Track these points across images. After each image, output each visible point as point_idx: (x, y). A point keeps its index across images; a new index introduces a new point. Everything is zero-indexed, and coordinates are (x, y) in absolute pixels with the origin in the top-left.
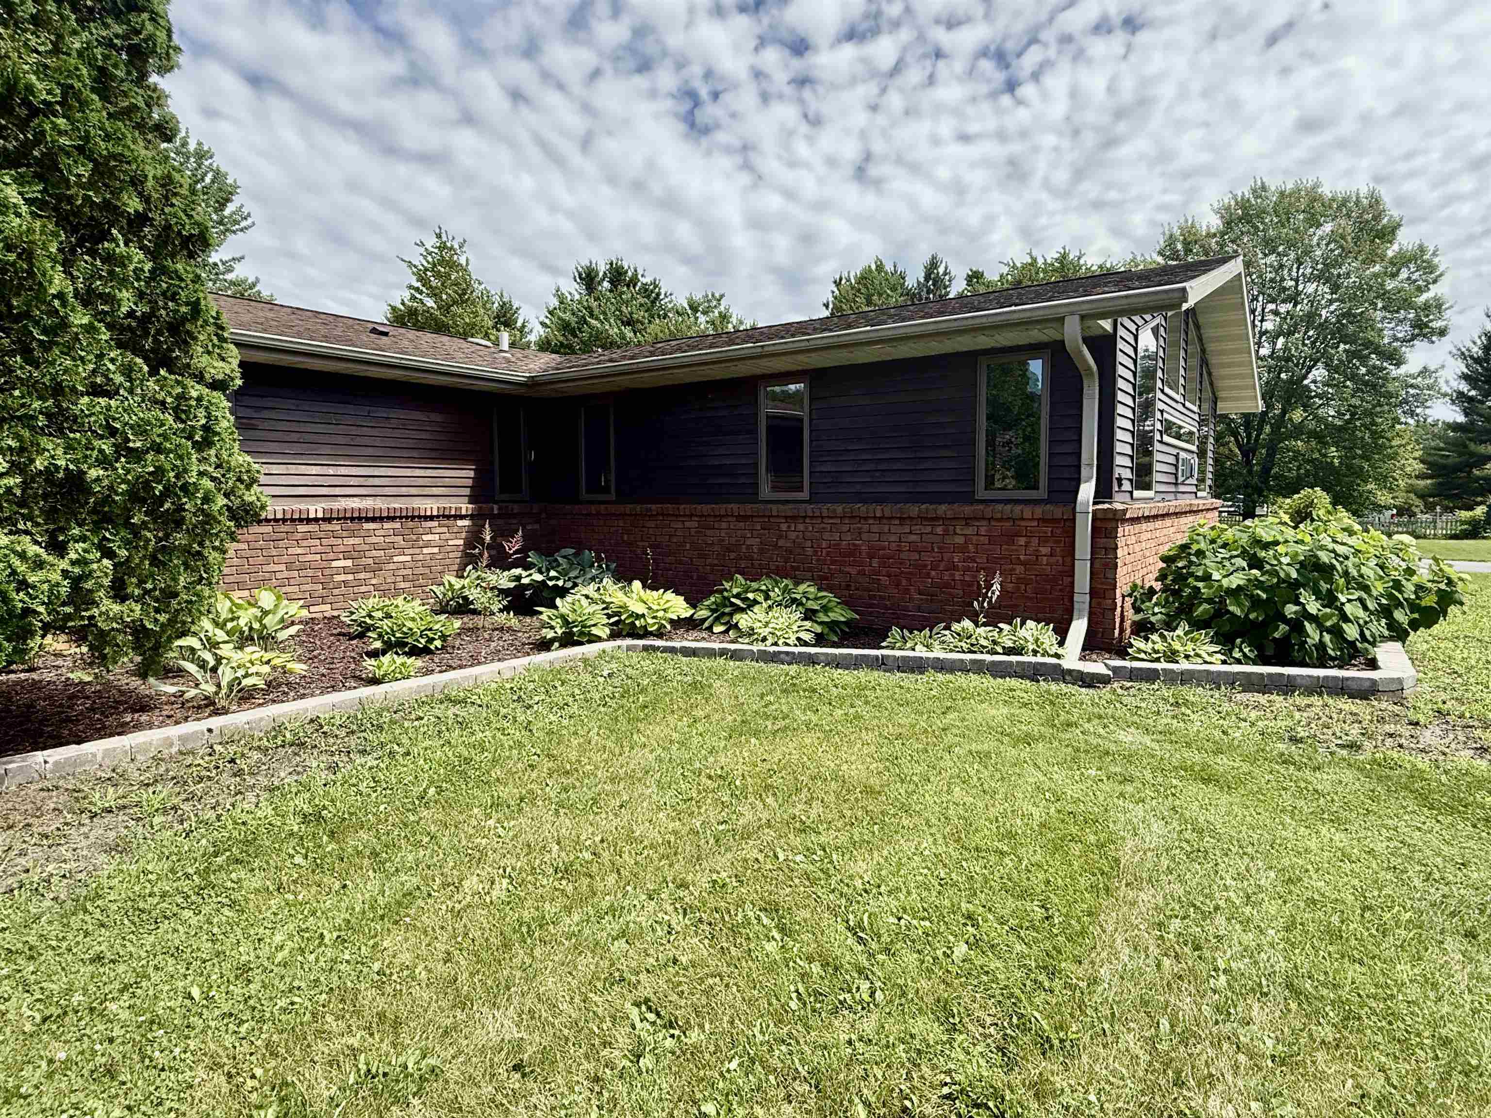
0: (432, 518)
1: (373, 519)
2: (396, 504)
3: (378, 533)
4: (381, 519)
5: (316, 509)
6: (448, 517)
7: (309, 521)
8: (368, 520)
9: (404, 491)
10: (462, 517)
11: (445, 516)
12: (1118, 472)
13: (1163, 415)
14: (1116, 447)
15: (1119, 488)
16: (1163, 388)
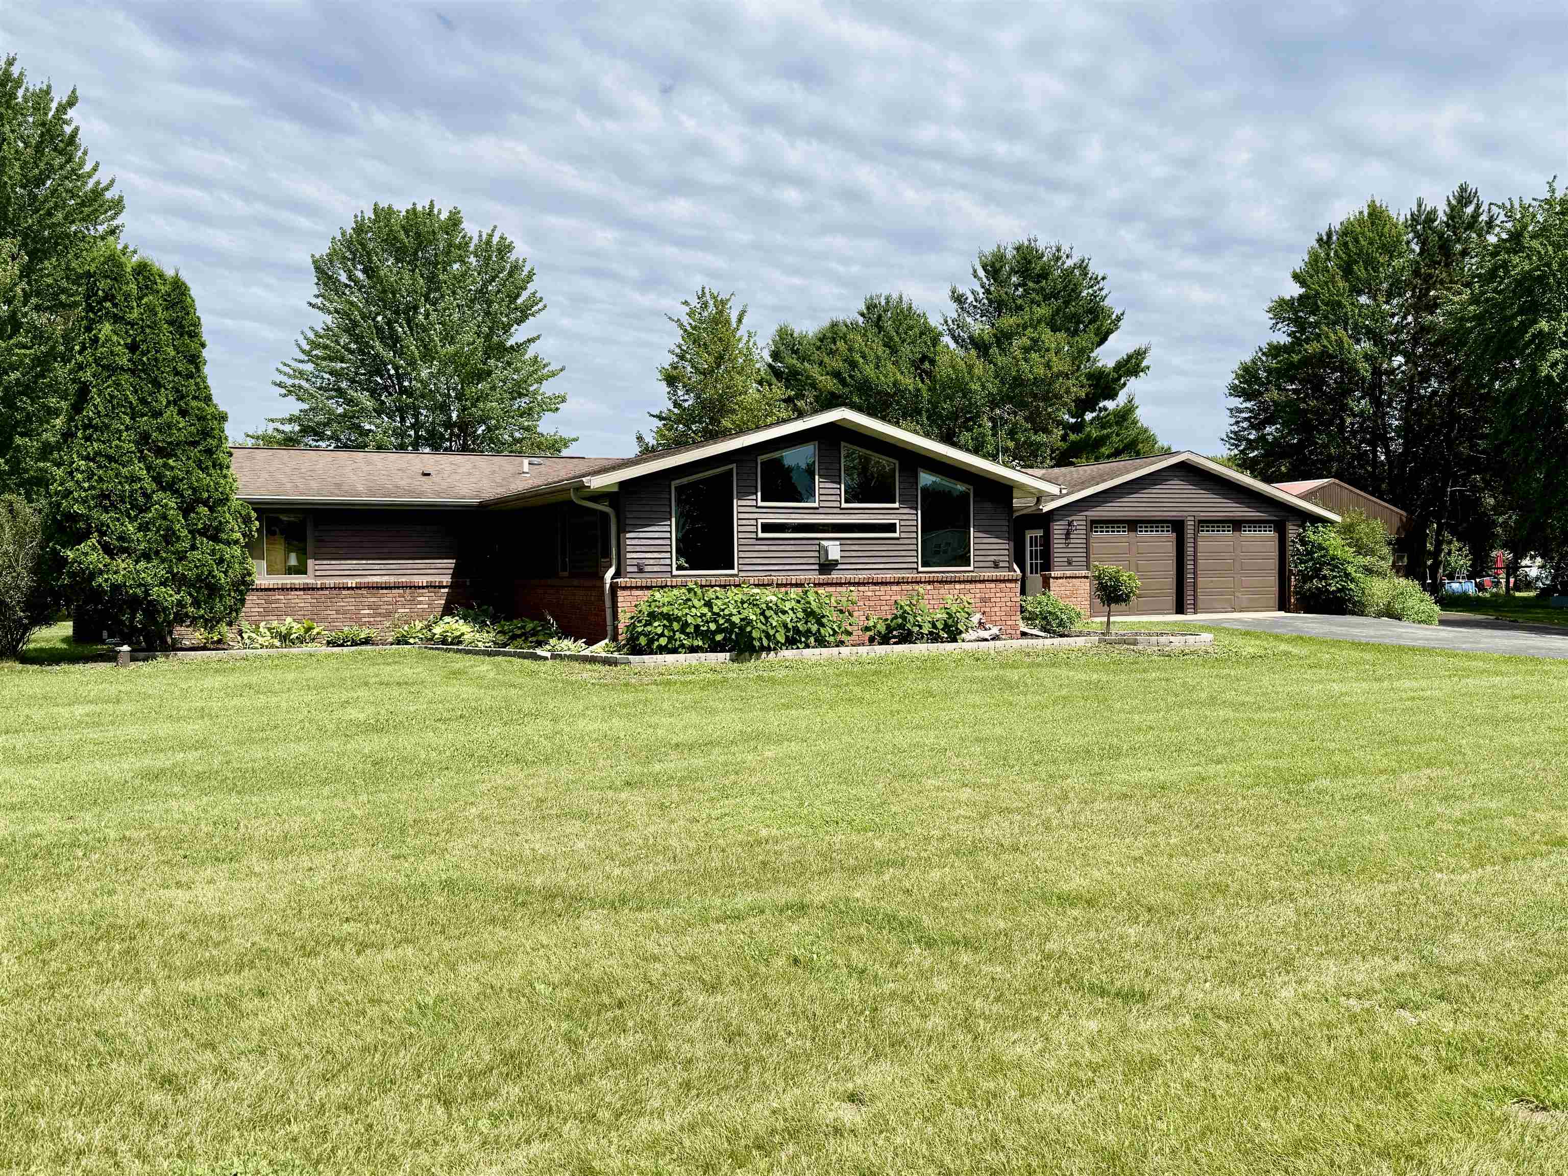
0: (423, 587)
1: (386, 588)
2: (403, 579)
3: (389, 596)
4: (390, 588)
5: (351, 582)
6: (435, 587)
7: (348, 589)
8: (382, 588)
9: (409, 572)
10: (444, 587)
11: (431, 586)
12: (635, 562)
13: (760, 521)
14: (629, 549)
15: (641, 571)
16: (760, 504)
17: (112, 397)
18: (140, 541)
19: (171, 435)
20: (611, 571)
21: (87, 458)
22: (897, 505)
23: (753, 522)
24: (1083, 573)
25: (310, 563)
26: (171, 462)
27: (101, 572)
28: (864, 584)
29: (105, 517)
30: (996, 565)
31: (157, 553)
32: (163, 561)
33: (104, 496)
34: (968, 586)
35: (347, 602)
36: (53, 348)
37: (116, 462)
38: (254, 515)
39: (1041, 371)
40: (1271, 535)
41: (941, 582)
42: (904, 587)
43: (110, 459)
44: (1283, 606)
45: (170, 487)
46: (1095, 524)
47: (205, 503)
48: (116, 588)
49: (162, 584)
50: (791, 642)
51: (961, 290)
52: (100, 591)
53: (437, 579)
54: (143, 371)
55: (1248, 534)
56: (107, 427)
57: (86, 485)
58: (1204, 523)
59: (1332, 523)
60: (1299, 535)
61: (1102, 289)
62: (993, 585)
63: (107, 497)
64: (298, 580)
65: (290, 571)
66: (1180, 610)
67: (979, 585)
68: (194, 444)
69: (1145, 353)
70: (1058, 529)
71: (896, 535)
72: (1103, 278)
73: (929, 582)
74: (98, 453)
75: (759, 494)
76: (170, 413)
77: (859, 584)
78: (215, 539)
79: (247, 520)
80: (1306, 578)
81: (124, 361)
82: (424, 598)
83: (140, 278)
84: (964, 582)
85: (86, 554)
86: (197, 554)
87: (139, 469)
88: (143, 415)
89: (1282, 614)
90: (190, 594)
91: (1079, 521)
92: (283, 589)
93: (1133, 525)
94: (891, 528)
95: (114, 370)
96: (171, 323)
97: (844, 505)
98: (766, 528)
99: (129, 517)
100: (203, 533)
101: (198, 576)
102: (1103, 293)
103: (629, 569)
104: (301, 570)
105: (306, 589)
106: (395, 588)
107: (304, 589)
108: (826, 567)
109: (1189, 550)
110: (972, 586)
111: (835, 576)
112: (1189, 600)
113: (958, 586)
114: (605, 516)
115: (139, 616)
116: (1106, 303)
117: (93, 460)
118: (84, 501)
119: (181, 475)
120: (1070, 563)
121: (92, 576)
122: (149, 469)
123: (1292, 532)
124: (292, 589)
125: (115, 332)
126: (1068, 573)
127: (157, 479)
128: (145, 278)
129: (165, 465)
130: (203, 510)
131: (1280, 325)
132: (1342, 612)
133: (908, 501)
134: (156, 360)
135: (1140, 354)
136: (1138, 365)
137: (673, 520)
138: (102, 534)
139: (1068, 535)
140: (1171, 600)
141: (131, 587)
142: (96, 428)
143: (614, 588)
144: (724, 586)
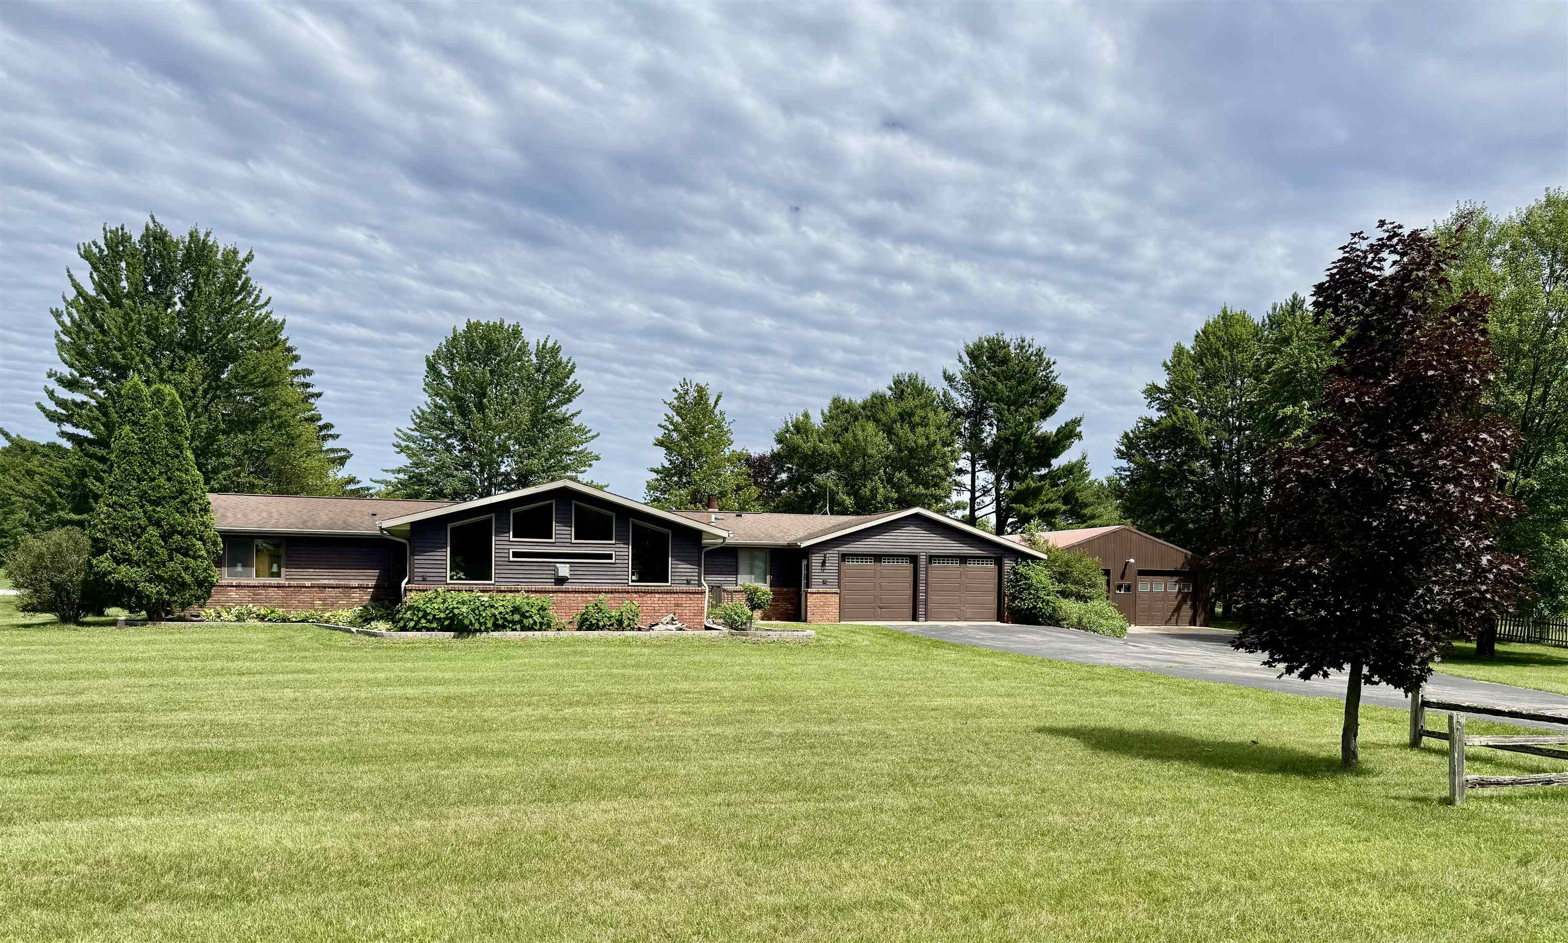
0: (355, 588)
1: (331, 588)
2: (343, 582)
3: (333, 593)
4: (334, 588)
5: (308, 583)
6: (364, 588)
7: (306, 587)
8: (329, 588)
9: (347, 577)
10: (371, 589)
11: (360, 587)
12: (421, 574)
13: (511, 551)
14: (416, 566)
15: (424, 580)
16: (511, 539)
17: (125, 470)
18: (136, 555)
19: (159, 492)
20: (406, 580)
21: (108, 506)
22: (613, 542)
23: (506, 551)
24: (834, 590)
25: (283, 570)
26: (158, 509)
27: (110, 573)
28: (586, 592)
29: (114, 541)
30: (688, 583)
31: (144, 563)
32: (148, 567)
33: (115, 528)
34: (665, 596)
35: (305, 596)
36: (217, 426)
37: (125, 508)
38: (220, 539)
39: (922, 441)
40: (992, 566)
41: (644, 592)
42: (617, 595)
43: (122, 506)
44: (1000, 618)
45: (158, 524)
46: (844, 557)
47: (180, 533)
48: (119, 583)
49: (146, 581)
50: (497, 627)
51: (950, 372)
52: (109, 584)
53: (365, 583)
54: (146, 454)
55: (971, 566)
56: (121, 487)
57: (106, 521)
58: (931, 558)
59: (1040, 559)
60: (1013, 567)
61: (1052, 372)
62: (684, 596)
63: (118, 529)
64: (274, 581)
65: (273, 575)
66: (915, 618)
67: (674, 596)
68: (175, 498)
69: (1080, 421)
70: (816, 559)
71: (613, 561)
72: (1054, 363)
73: (635, 592)
74: (115, 503)
75: (511, 533)
76: (162, 480)
77: (583, 592)
78: (186, 555)
79: (215, 544)
80: (1014, 598)
81: (136, 449)
82: (356, 595)
83: (155, 398)
84: (661, 593)
85: (102, 562)
86: (172, 564)
87: (138, 512)
88: (145, 480)
89: (999, 624)
90: (165, 588)
91: (833, 555)
92: (264, 587)
93: (878, 558)
94: (609, 557)
95: (128, 454)
96: (167, 425)
97: (574, 541)
98: (516, 555)
99: (131, 540)
100: (178, 550)
101: (171, 576)
102: (1054, 374)
103: (416, 579)
104: (278, 575)
105: (278, 587)
106: (337, 587)
107: (277, 587)
108: (561, 581)
109: (922, 576)
110: (668, 596)
111: (564, 587)
112: (921, 610)
113: (657, 595)
114: (404, 544)
115: (134, 599)
116: (1058, 381)
117: (112, 507)
118: (104, 531)
119: (163, 516)
120: (824, 583)
121: (105, 575)
122: (145, 512)
123: (1008, 564)
124: (270, 587)
125: (133, 431)
126: (821, 590)
127: (149, 519)
128: (158, 397)
129: (154, 510)
130: (177, 537)
131: (1153, 404)
132: (1037, 623)
133: (622, 539)
134: (154, 448)
135: (1077, 422)
136: (1071, 431)
137: (449, 548)
138: (113, 550)
139: (824, 563)
140: (909, 611)
141: (126, 582)
142: (115, 488)
143: (405, 590)
144: (459, 591)
